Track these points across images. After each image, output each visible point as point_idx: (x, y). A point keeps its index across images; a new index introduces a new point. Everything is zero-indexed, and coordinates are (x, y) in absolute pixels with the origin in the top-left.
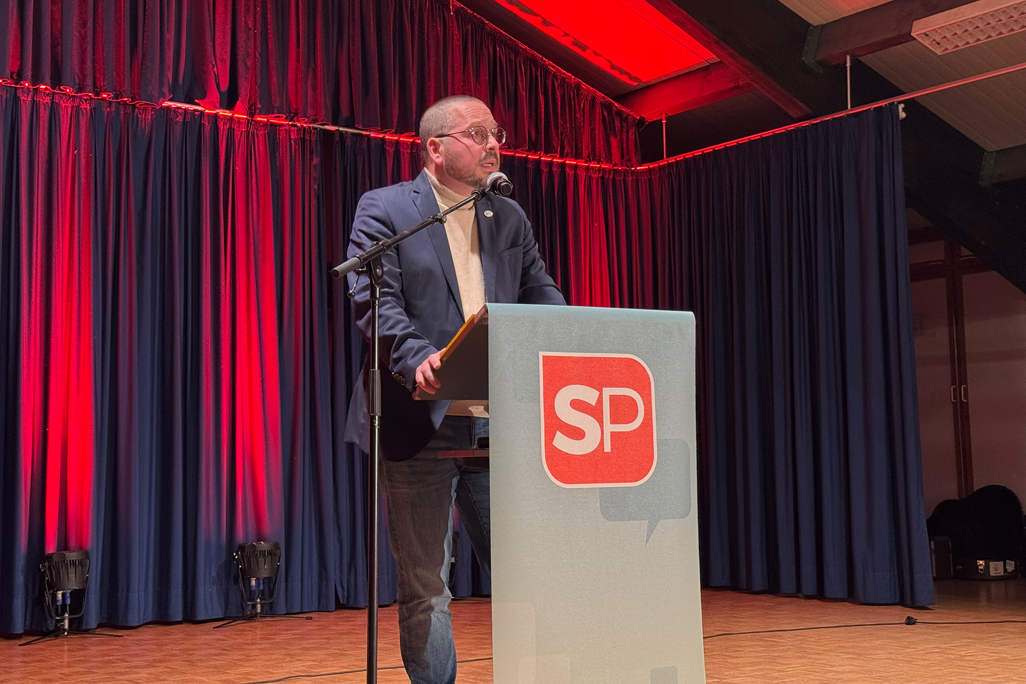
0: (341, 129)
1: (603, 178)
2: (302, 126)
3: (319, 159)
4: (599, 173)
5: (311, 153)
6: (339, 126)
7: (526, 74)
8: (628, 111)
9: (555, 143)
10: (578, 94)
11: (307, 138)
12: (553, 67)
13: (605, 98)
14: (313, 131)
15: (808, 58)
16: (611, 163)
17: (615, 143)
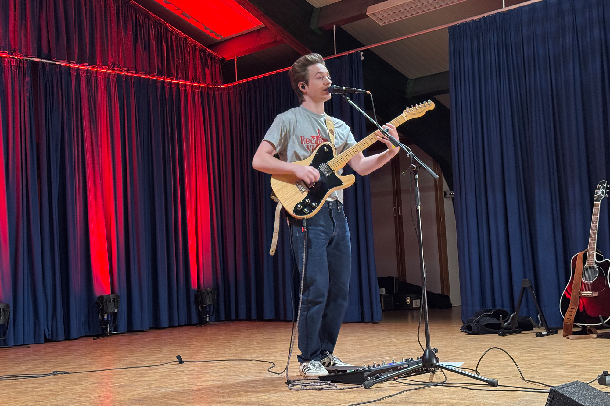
0: (43, 60)
1: (201, 91)
2: (18, 58)
3: (29, 78)
4: (199, 89)
5: (25, 74)
6: (42, 59)
7: (155, 31)
8: (215, 54)
9: (173, 70)
10: (186, 43)
11: (22, 65)
12: (171, 27)
13: (201, 46)
14: (25, 62)
15: (313, 26)
16: (206, 84)
17: (208, 72)
